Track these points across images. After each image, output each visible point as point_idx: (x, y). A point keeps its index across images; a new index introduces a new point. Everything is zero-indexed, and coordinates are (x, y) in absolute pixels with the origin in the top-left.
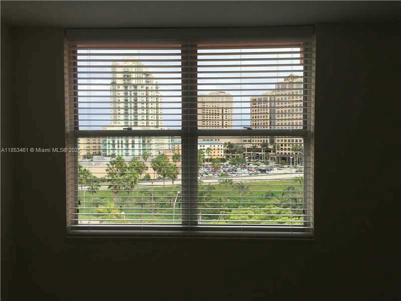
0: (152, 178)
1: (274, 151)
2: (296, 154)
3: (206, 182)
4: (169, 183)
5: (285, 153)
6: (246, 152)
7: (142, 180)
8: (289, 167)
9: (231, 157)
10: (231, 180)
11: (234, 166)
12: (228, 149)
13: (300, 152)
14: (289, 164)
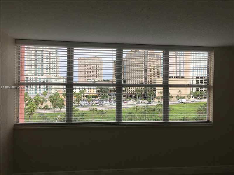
0: (49, 107)
1: (125, 92)
2: (137, 93)
3: (81, 109)
4: (57, 110)
5: (131, 93)
6: (110, 92)
7: (42, 108)
8: (133, 100)
9: (101, 94)
10: (97, 108)
11: (102, 100)
12: (99, 90)
13: (139, 92)
14: (133, 99)
